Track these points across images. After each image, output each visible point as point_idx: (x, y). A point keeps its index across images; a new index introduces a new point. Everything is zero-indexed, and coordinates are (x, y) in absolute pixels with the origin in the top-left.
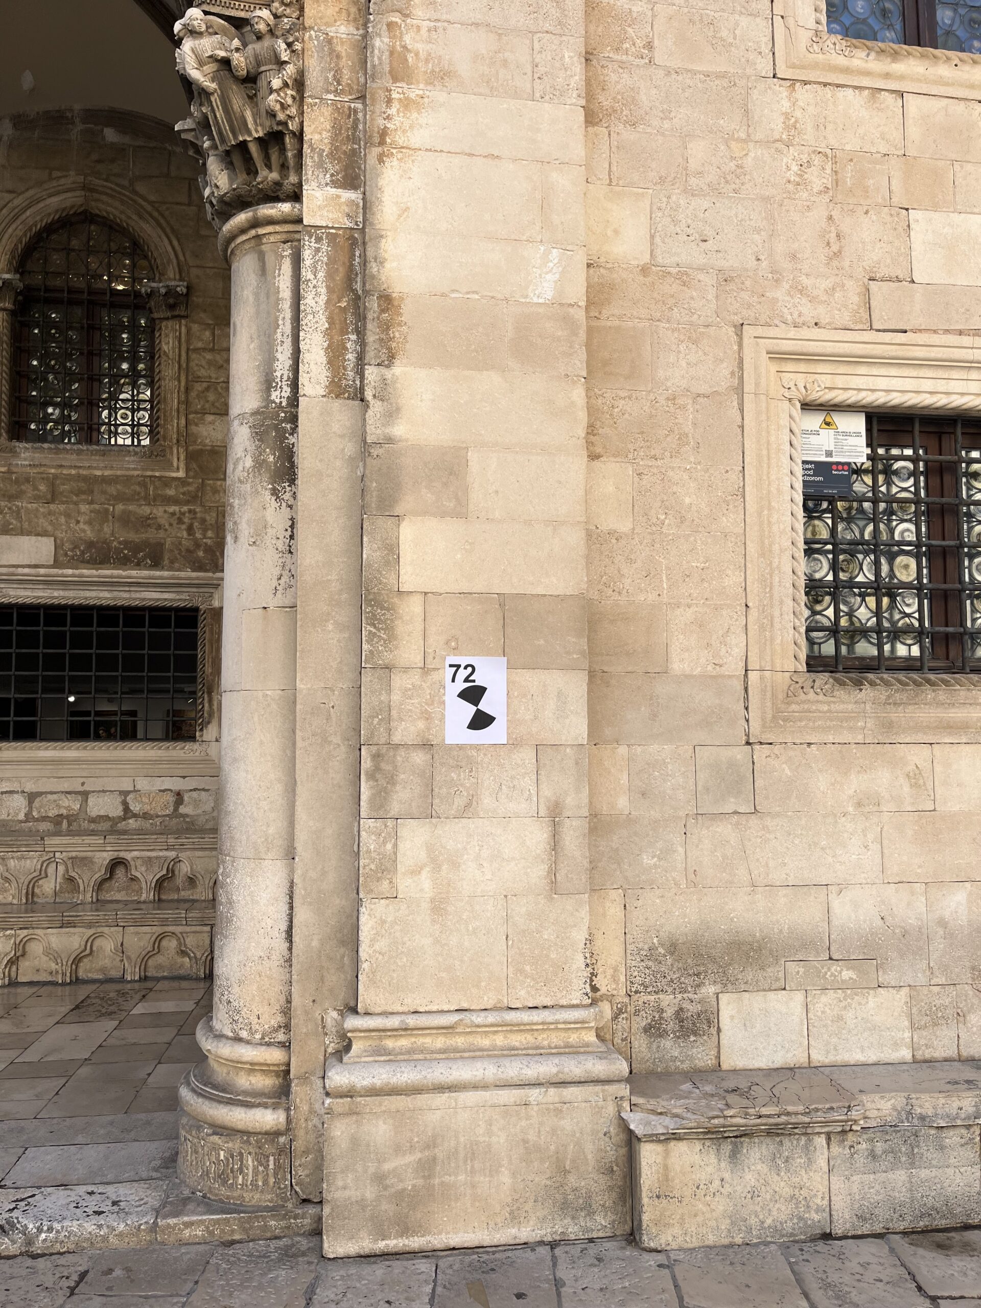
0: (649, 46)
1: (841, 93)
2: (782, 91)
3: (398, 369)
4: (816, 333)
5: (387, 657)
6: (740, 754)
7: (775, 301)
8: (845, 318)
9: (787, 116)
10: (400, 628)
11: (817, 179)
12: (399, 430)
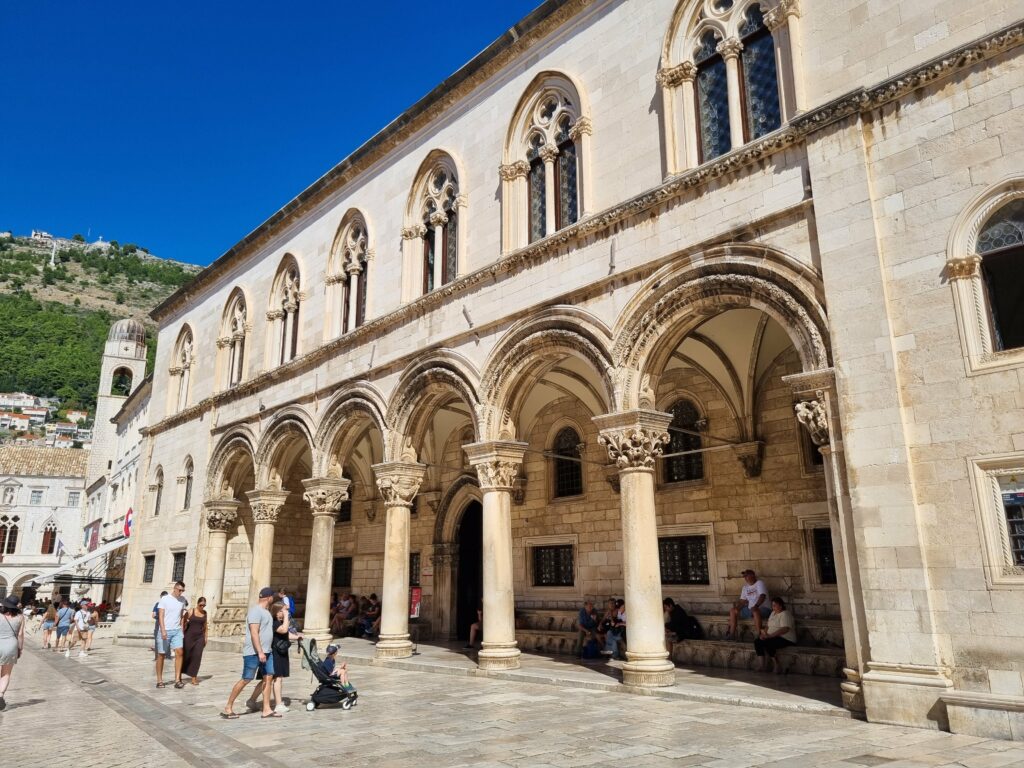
0: (922, 379)
1: (992, 376)
2: (970, 380)
3: (857, 488)
4: (994, 455)
5: (865, 566)
6: (985, 593)
7: (976, 447)
8: (1005, 449)
9: (973, 388)
10: (868, 558)
11: (986, 405)
12: (860, 504)
